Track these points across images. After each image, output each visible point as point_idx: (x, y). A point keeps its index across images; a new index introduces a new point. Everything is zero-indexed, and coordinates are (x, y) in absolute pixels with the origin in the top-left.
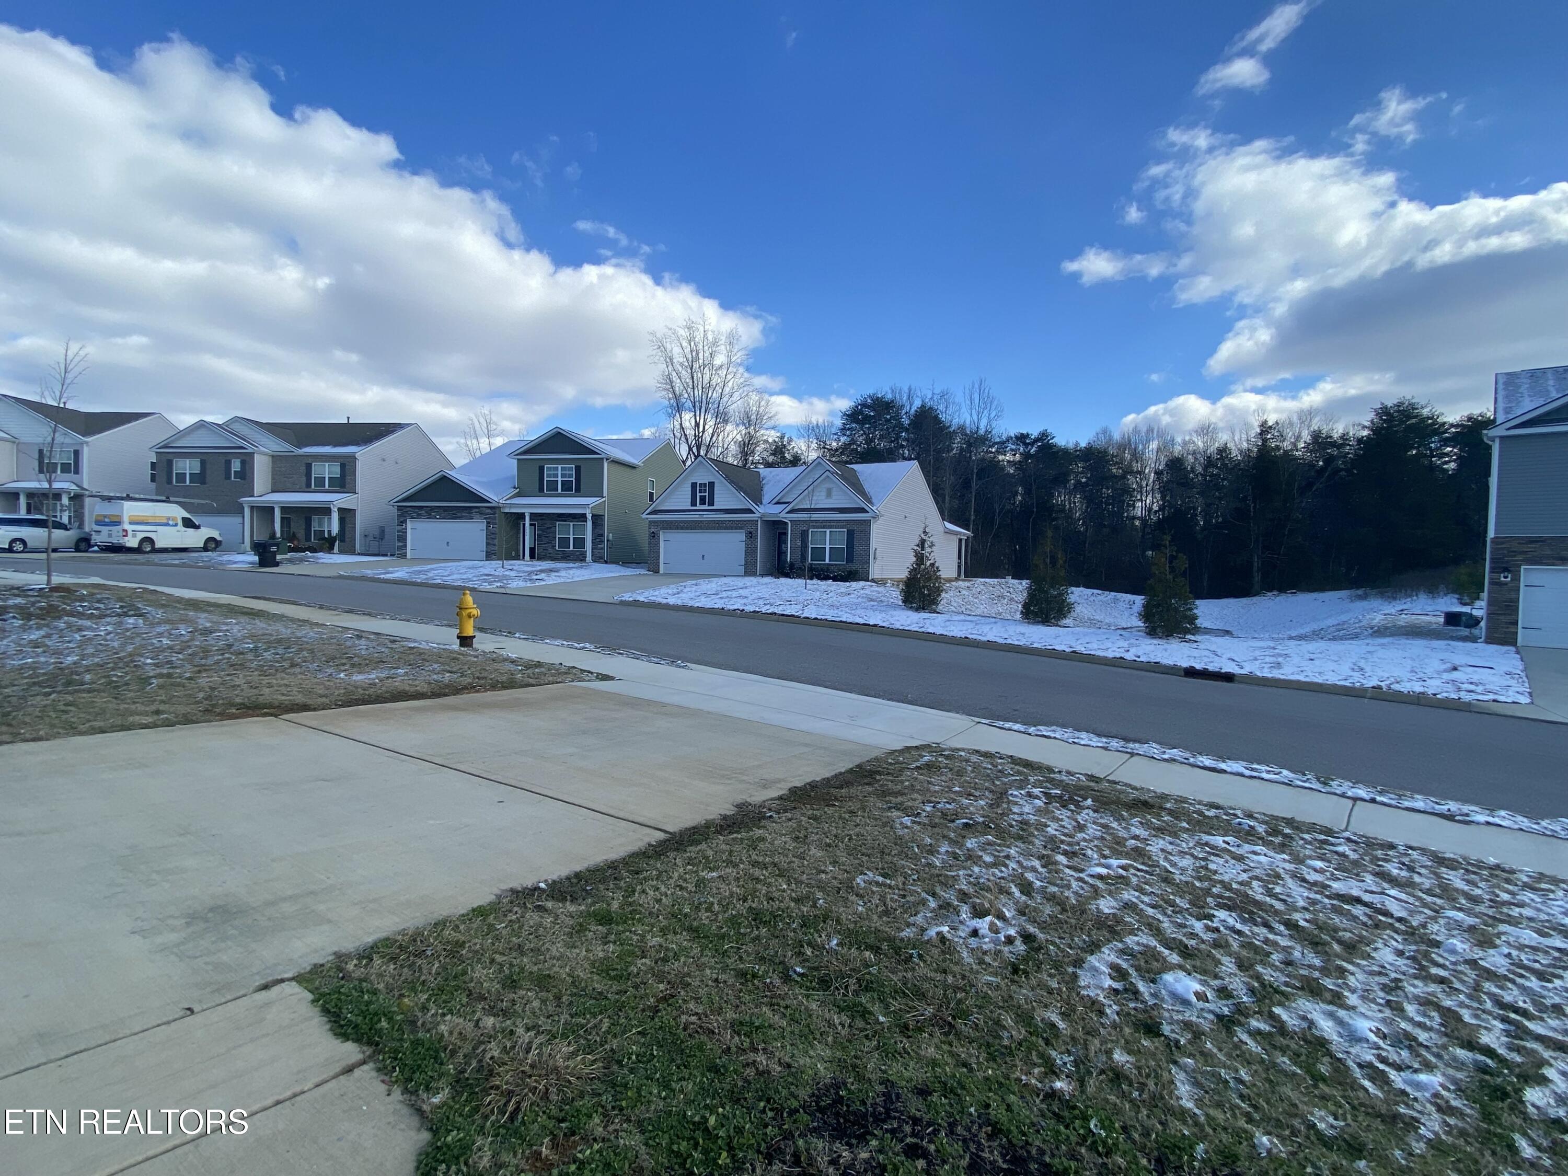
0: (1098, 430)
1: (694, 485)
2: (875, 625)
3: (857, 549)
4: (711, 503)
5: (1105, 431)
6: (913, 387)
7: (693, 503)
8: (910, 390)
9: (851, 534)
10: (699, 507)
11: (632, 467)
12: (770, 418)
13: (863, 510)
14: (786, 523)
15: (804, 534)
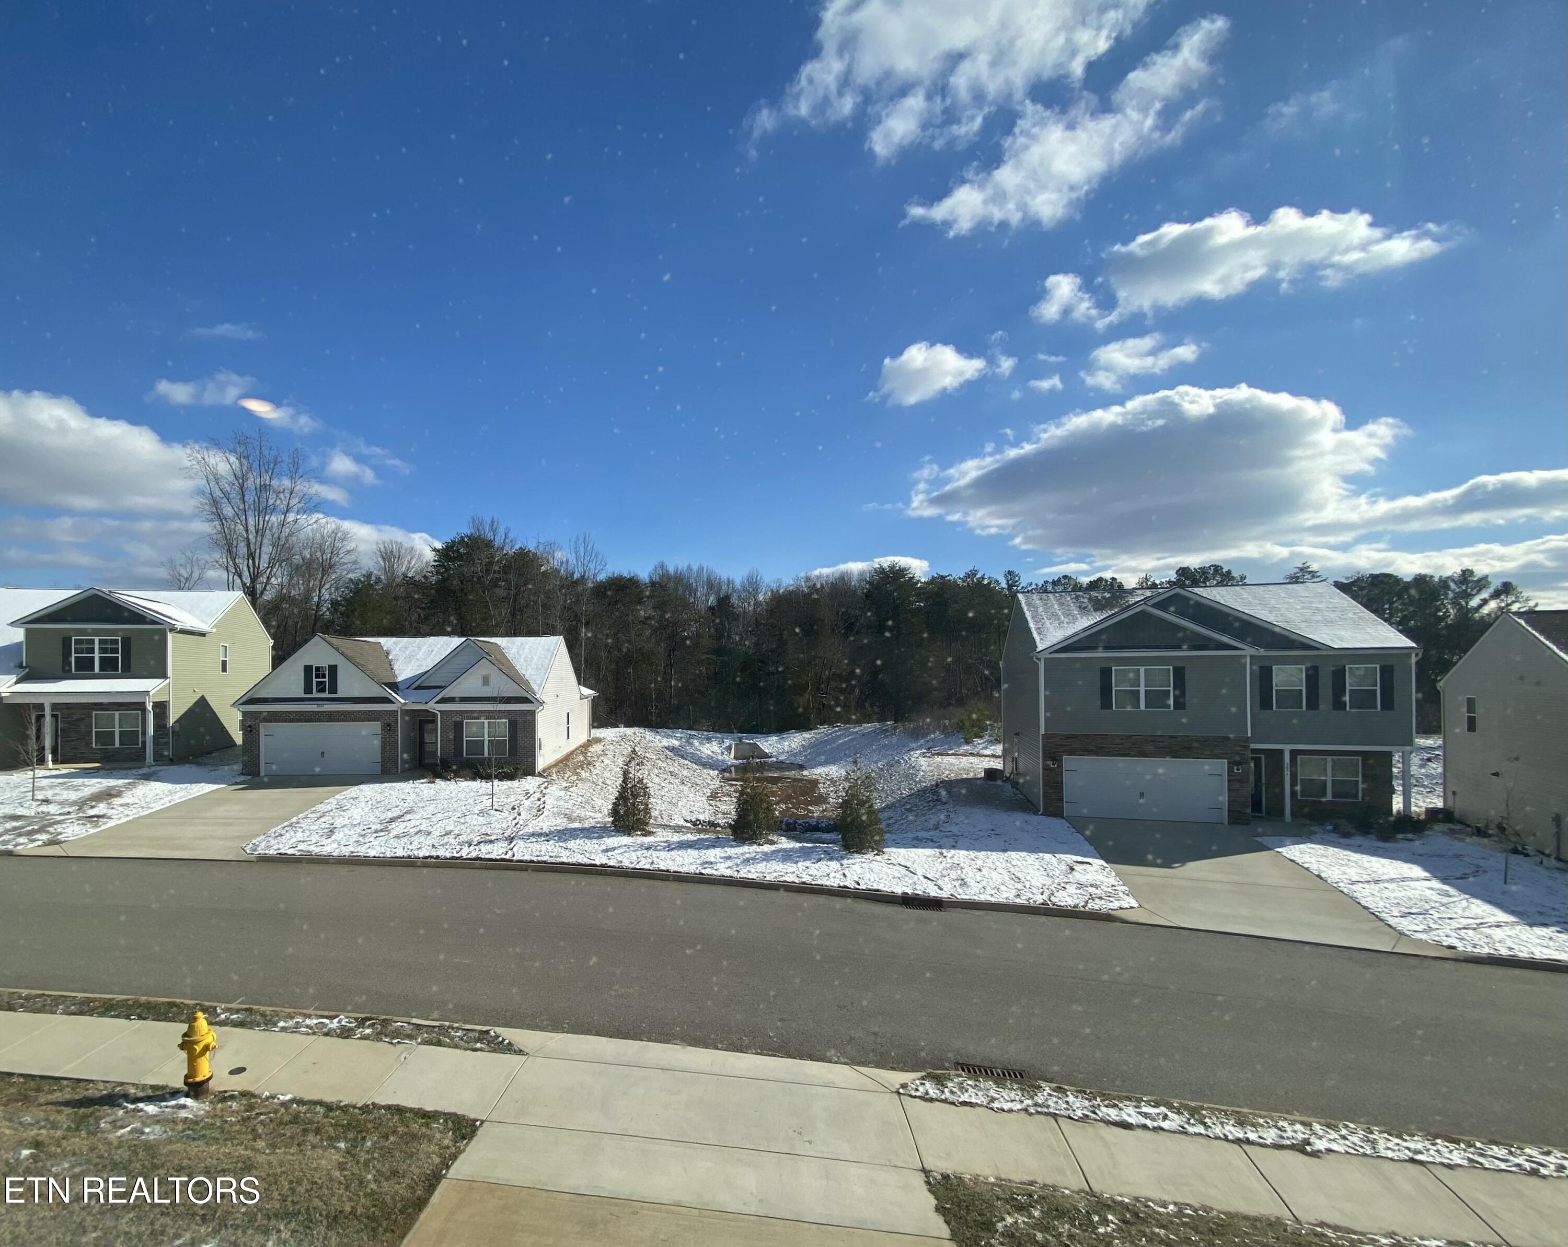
0: (657, 563)
1: (308, 669)
2: (602, 865)
3: (521, 742)
4: (334, 689)
5: (662, 566)
6: (496, 519)
7: (308, 689)
8: (493, 522)
9: (513, 725)
10: (315, 695)
11: (203, 634)
12: (349, 551)
13: (526, 700)
14: (435, 715)
15: (458, 727)
